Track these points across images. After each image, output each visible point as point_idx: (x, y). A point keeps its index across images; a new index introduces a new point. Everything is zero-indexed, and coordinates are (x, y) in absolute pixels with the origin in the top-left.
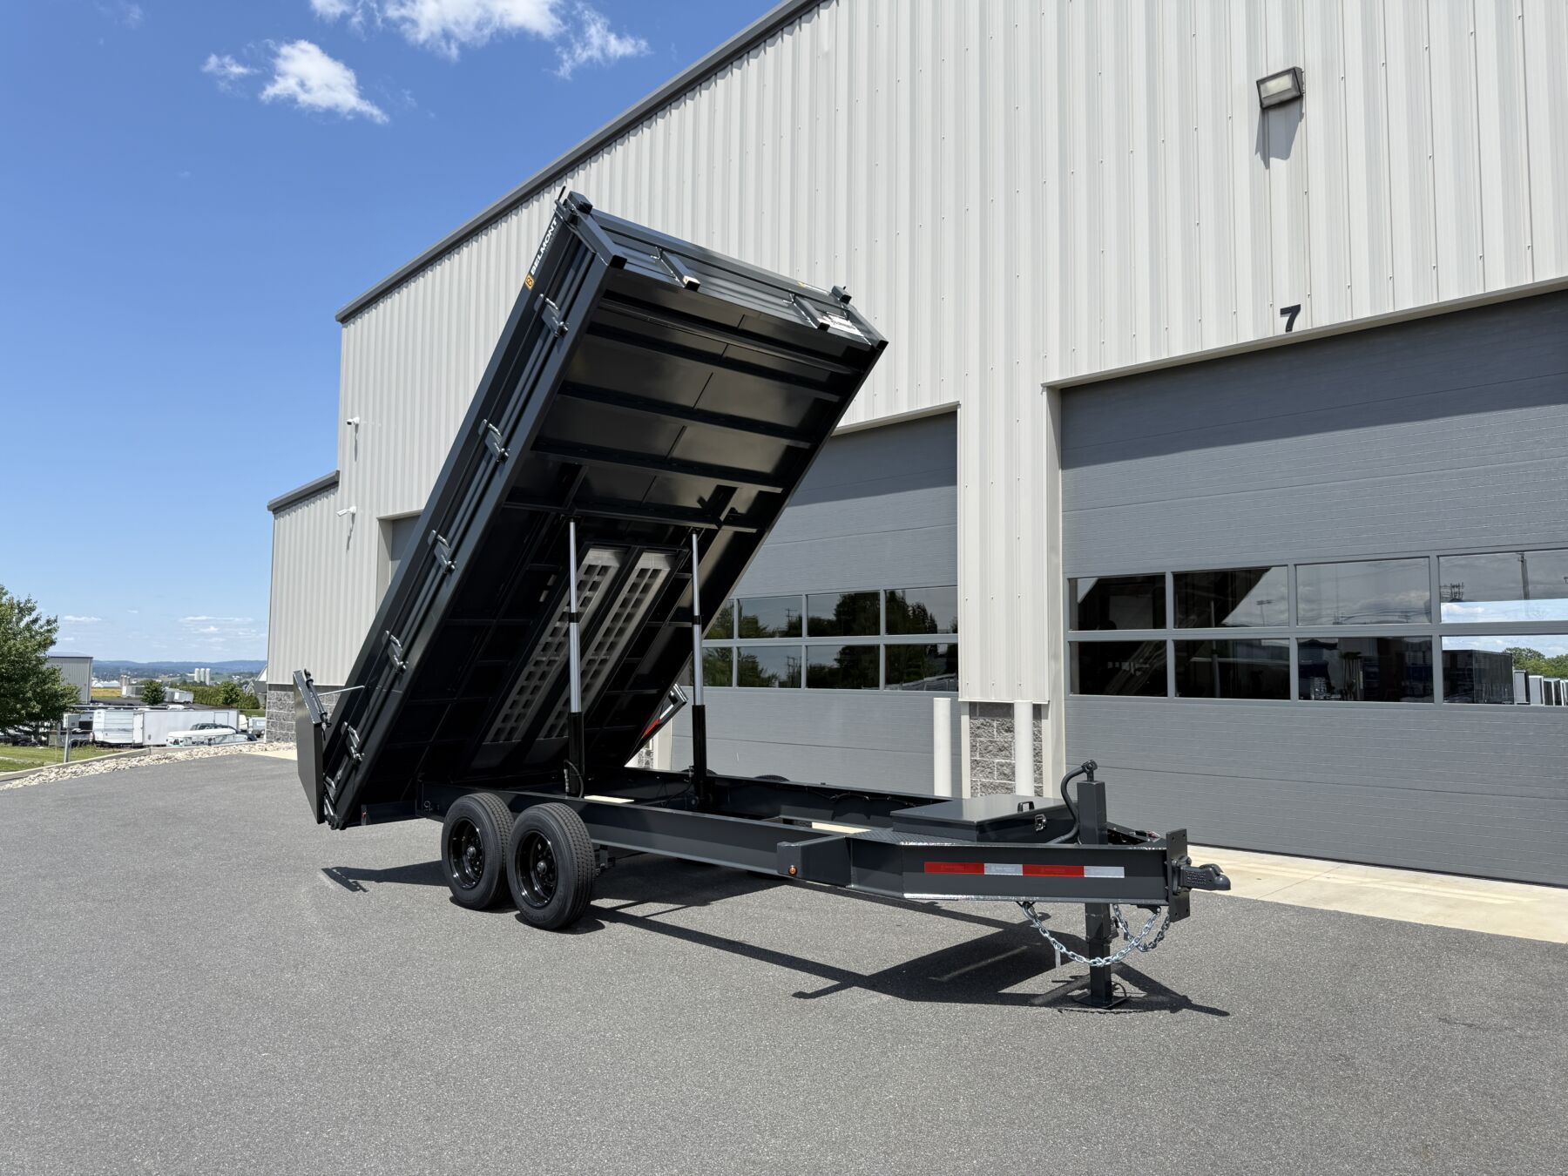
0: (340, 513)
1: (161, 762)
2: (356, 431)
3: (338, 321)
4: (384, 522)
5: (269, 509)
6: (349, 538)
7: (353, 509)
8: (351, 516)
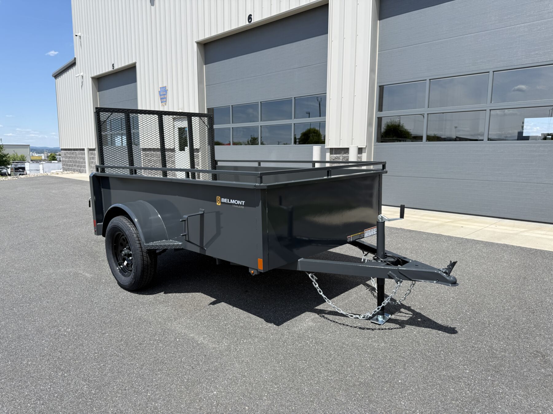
0: (78, 75)
2: (80, 39)
4: (93, 78)
5: (53, 76)
6: (82, 85)
7: (82, 74)
8: (82, 77)
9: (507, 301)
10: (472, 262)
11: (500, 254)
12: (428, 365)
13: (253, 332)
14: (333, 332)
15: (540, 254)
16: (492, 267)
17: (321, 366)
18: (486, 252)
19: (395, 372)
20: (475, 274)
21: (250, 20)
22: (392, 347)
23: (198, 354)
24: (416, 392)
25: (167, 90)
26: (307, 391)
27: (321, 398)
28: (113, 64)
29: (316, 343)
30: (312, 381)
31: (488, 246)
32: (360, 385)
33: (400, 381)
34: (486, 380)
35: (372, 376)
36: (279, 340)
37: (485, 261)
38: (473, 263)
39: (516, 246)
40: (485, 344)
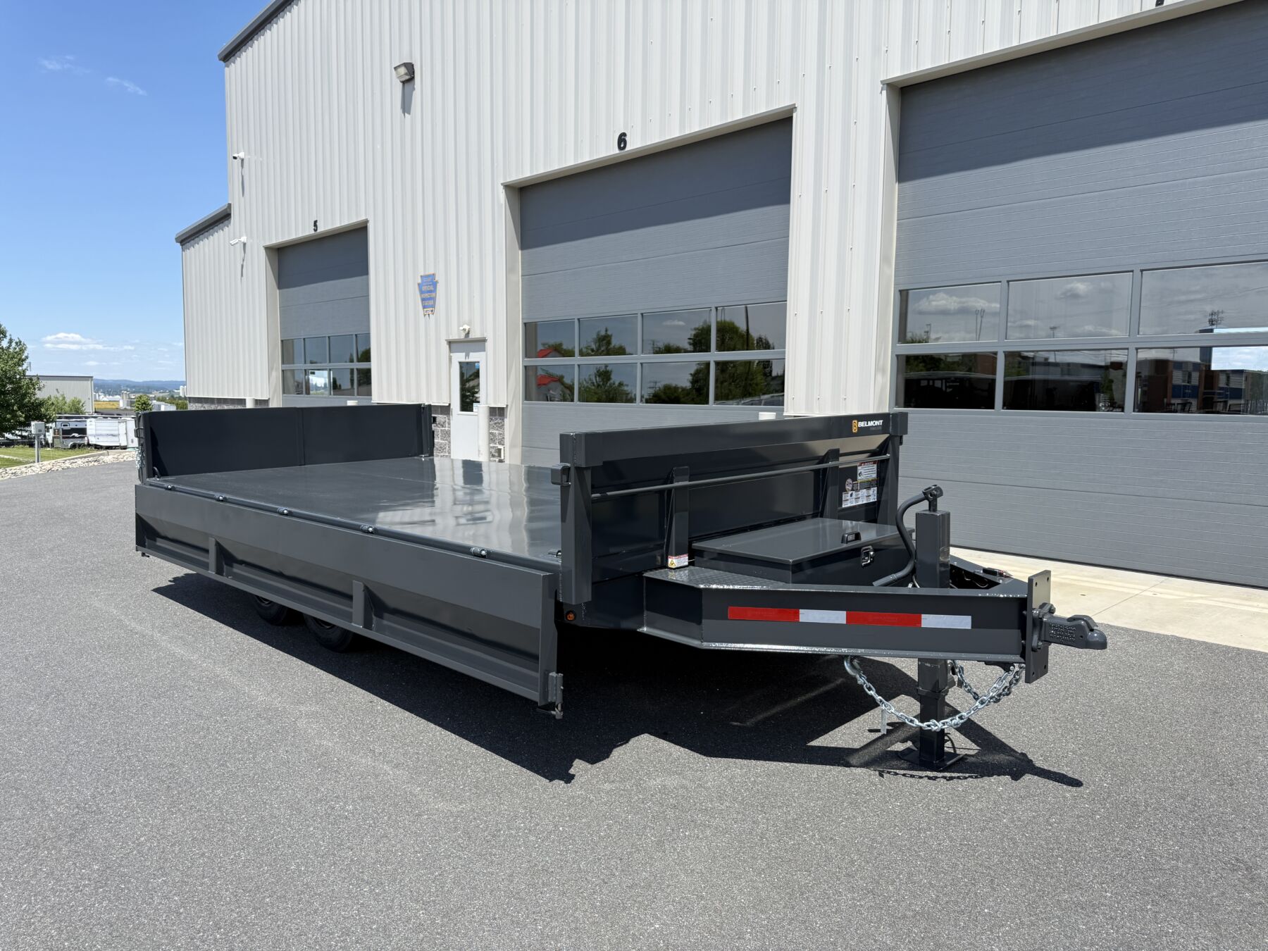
0: (232, 242)
1: (91, 464)
2: (242, 166)
3: (220, 60)
4: (271, 250)
5: (177, 242)
6: (242, 266)
7: (244, 239)
8: (242, 245)
9: (1180, 761)
10: (1106, 677)
11: (1164, 659)
12: (1035, 882)
13: (700, 818)
14: (849, 818)
15: (1247, 659)
16: (1149, 688)
17: (838, 882)
18: (1136, 654)
19: (976, 894)
20: (1115, 702)
21: (622, 146)
22: (965, 849)
23: (606, 855)
24: (1017, 930)
25: (437, 282)
26: (821, 925)
27: (848, 937)
28: (315, 222)
29: (821, 838)
30: (827, 908)
31: (1139, 641)
32: (914, 917)
33: (986, 910)
34: (1142, 910)
35: (936, 901)
36: (751, 833)
37: (1135, 675)
38: (1110, 677)
39: (1198, 642)
40: (1139, 845)
